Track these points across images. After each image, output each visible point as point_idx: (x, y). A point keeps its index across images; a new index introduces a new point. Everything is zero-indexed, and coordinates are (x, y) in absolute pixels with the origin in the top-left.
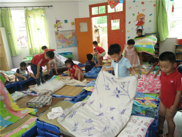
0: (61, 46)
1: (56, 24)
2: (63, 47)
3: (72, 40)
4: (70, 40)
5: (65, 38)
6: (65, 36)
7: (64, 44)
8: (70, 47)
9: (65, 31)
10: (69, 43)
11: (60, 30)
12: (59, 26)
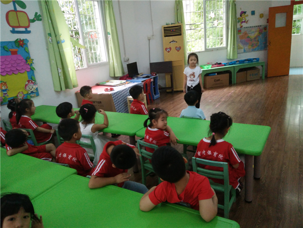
0: (243, 50)
1: (240, 17)
2: (245, 51)
3: (258, 41)
4: (255, 41)
5: (248, 37)
6: (249, 35)
7: (246, 48)
8: (254, 50)
9: (251, 27)
10: (253, 45)
11: (243, 27)
12: (244, 21)
